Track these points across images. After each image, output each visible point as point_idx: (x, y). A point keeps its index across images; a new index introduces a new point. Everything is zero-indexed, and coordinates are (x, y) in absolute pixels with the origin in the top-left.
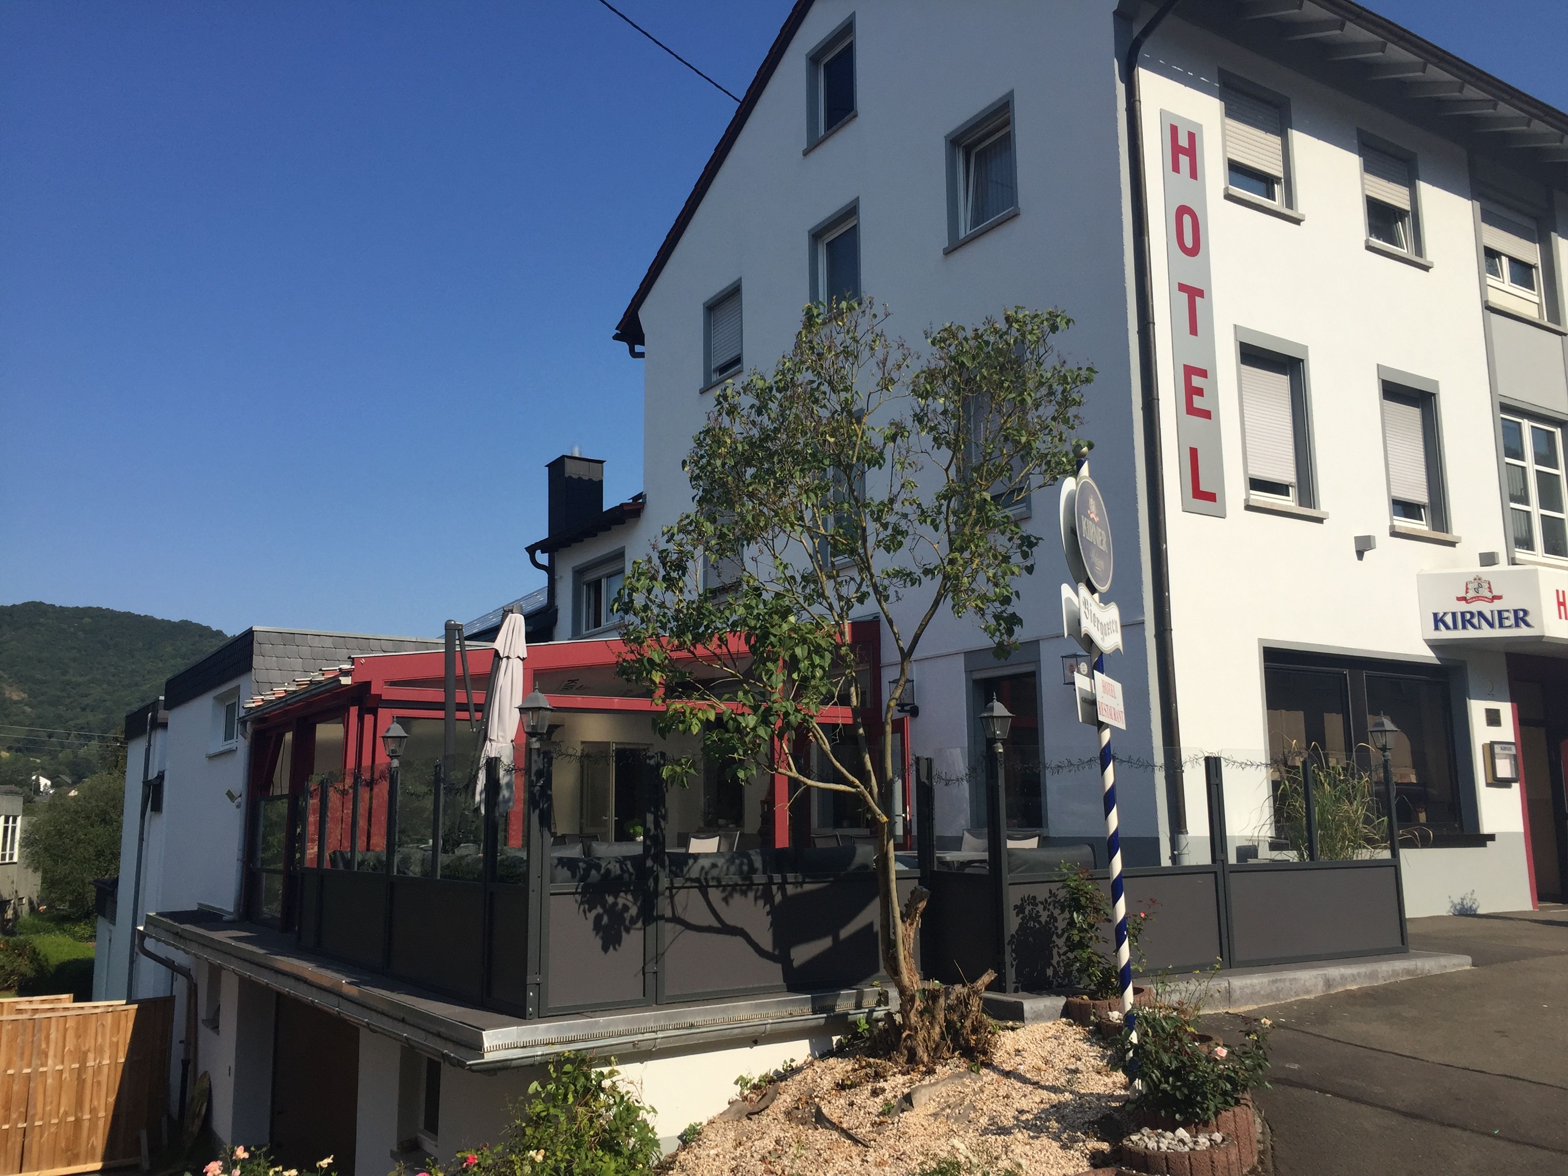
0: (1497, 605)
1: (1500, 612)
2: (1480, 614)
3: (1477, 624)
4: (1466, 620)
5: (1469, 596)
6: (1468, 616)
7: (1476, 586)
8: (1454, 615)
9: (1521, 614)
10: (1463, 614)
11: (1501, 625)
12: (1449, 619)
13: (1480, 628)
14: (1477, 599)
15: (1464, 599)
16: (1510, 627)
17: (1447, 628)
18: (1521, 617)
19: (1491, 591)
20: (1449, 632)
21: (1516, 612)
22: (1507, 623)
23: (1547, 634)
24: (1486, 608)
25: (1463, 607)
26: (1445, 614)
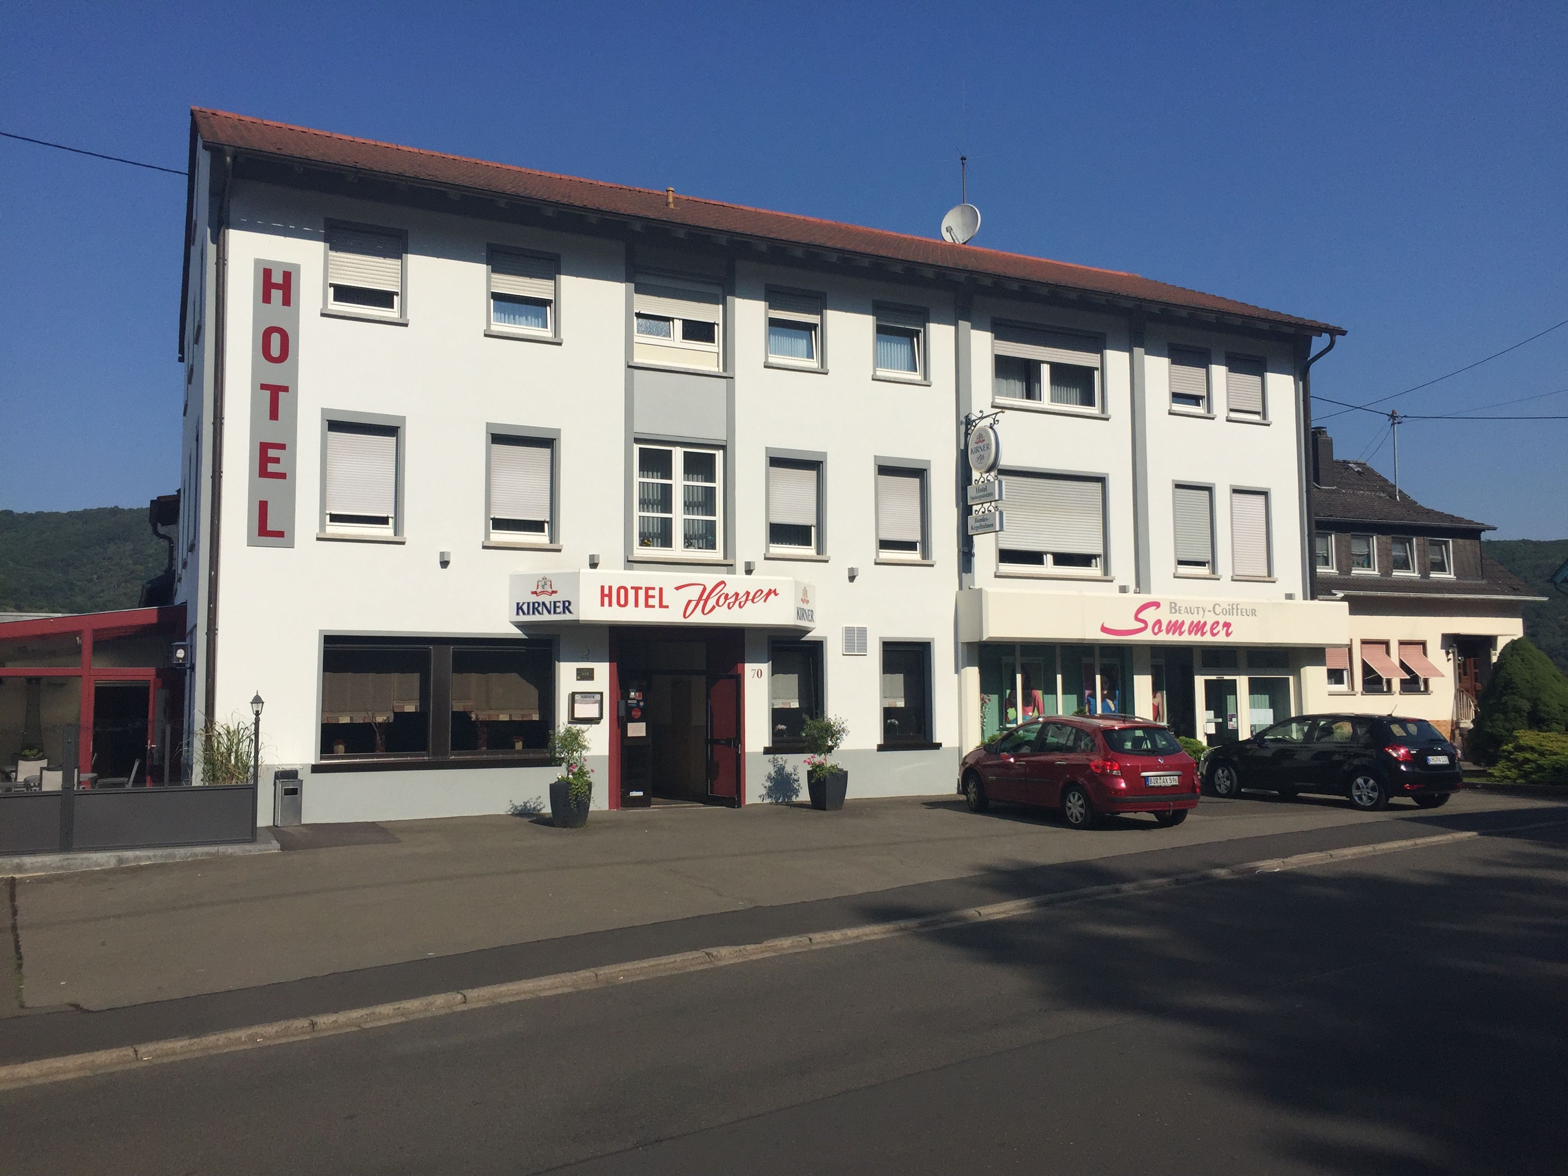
0: (554, 597)
1: (555, 603)
2: (544, 604)
3: (541, 611)
4: (535, 608)
5: (538, 591)
6: (536, 605)
7: (543, 584)
8: (529, 604)
9: (567, 604)
10: (534, 603)
11: (555, 612)
12: (525, 607)
13: (542, 614)
14: (543, 592)
15: (534, 593)
16: (560, 613)
17: (524, 613)
18: (567, 606)
19: (551, 588)
20: (525, 616)
21: (564, 602)
22: (558, 610)
23: (581, 619)
24: (547, 599)
25: (534, 599)
26: (524, 603)
